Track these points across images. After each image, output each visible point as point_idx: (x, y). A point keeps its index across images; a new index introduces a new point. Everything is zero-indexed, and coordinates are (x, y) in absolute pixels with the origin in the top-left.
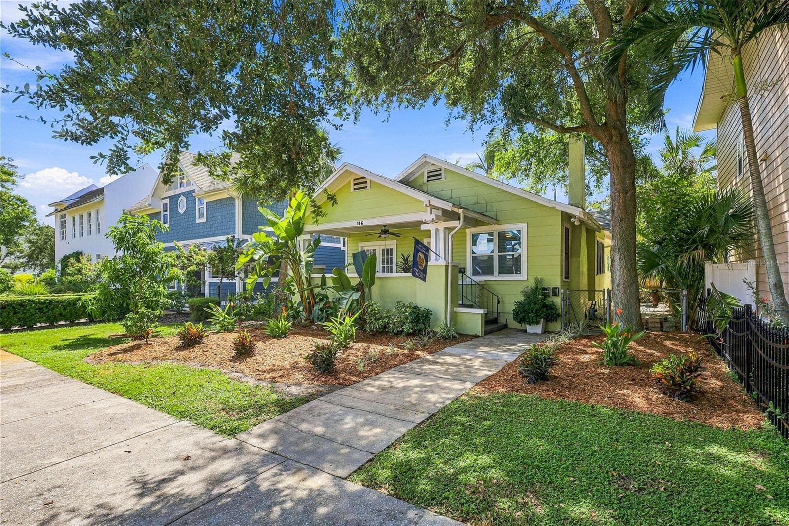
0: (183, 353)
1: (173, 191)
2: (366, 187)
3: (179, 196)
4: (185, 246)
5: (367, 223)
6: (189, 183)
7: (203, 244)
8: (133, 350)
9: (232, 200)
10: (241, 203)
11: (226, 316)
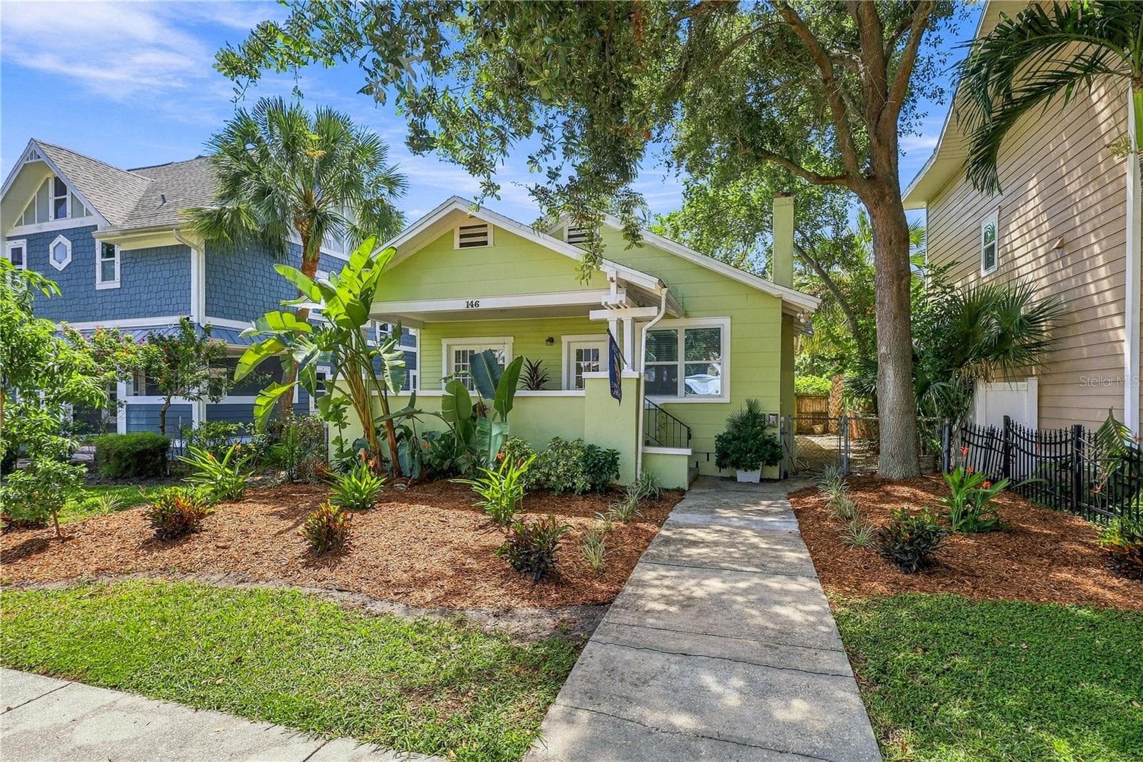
0: (167, 553)
1: (37, 225)
2: (485, 243)
3: (52, 235)
4: (83, 332)
5: (486, 304)
6: (79, 210)
7: (125, 329)
8: (29, 554)
9: (182, 252)
10: (202, 256)
11: (227, 470)
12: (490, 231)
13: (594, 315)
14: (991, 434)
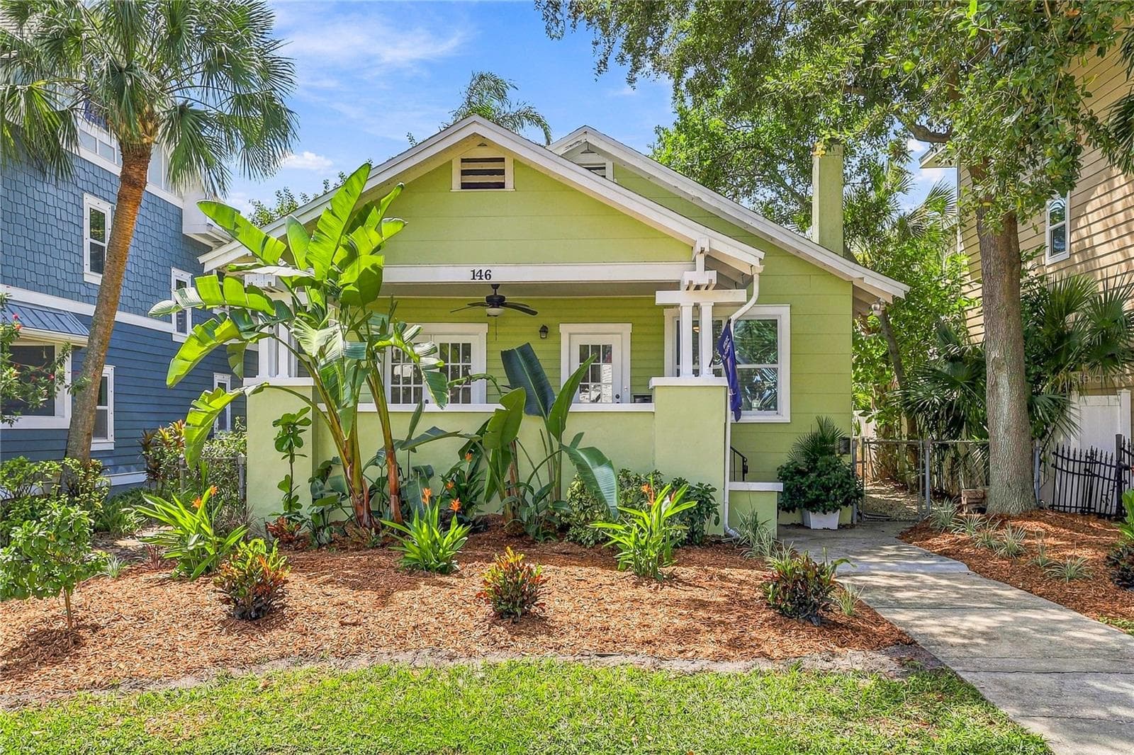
2: (502, 186)
5: (501, 275)
12: (508, 167)
13: (662, 297)
14: (1092, 458)
